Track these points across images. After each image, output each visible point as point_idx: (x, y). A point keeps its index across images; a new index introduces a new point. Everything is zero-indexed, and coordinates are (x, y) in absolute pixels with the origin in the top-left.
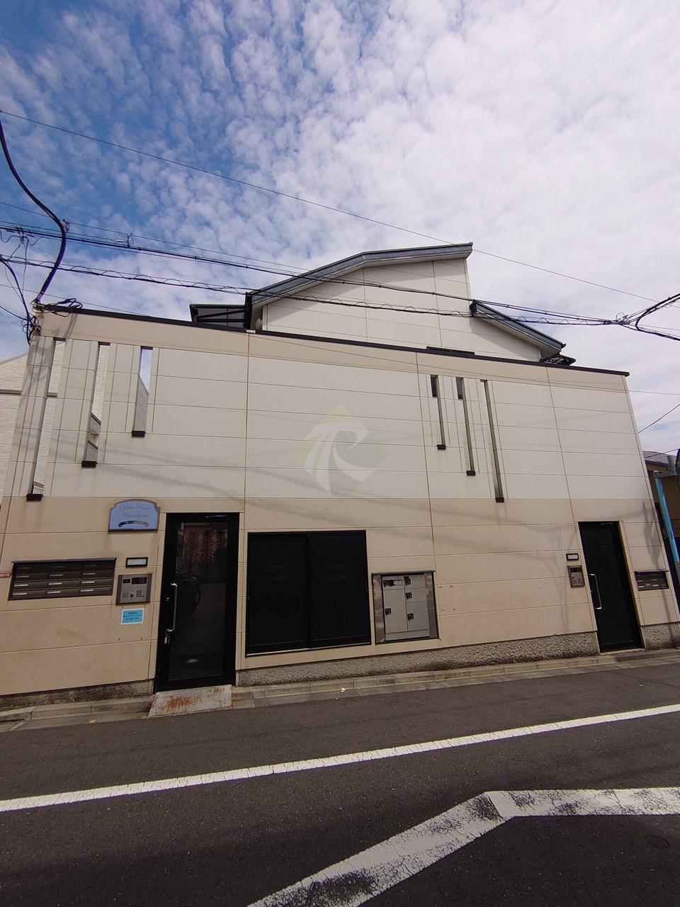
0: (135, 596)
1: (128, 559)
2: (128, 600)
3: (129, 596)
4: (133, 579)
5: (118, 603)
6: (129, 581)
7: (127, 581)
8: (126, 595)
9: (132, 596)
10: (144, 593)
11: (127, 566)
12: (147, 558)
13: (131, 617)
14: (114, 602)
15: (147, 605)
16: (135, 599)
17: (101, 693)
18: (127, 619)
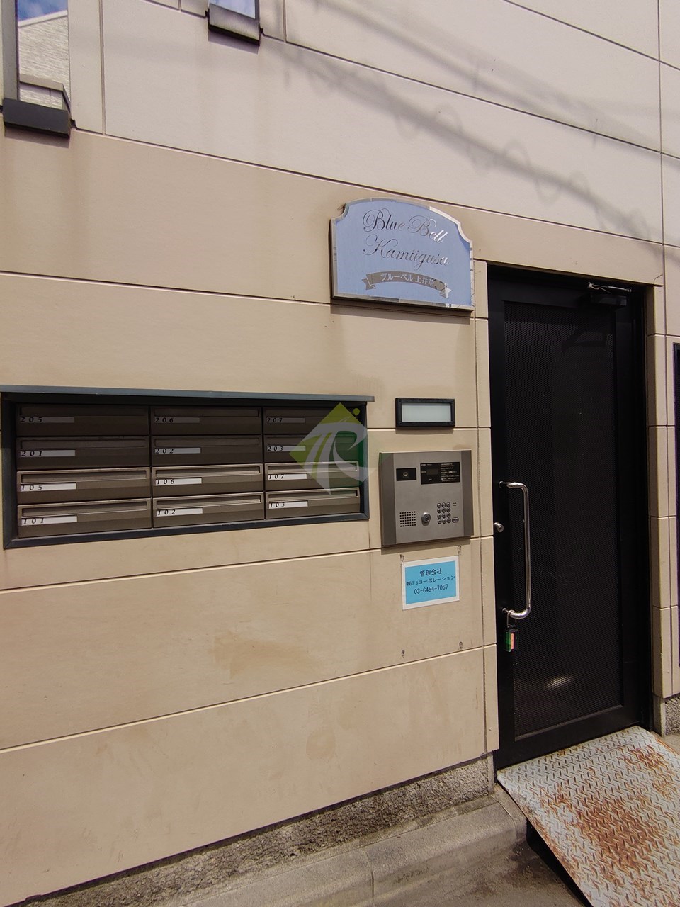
0: (434, 520)
1: (399, 403)
2: (418, 532)
3: (419, 521)
4: (423, 467)
5: (390, 544)
6: (411, 474)
7: (406, 474)
8: (409, 519)
9: (426, 520)
10: (456, 511)
11: (402, 426)
12: (451, 403)
13: (425, 584)
14: (377, 542)
15: (465, 548)
16: (437, 530)
17: (371, 814)
18: (417, 591)
